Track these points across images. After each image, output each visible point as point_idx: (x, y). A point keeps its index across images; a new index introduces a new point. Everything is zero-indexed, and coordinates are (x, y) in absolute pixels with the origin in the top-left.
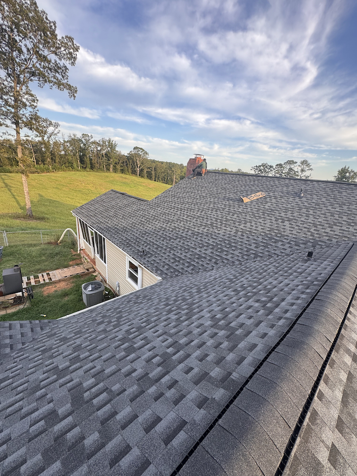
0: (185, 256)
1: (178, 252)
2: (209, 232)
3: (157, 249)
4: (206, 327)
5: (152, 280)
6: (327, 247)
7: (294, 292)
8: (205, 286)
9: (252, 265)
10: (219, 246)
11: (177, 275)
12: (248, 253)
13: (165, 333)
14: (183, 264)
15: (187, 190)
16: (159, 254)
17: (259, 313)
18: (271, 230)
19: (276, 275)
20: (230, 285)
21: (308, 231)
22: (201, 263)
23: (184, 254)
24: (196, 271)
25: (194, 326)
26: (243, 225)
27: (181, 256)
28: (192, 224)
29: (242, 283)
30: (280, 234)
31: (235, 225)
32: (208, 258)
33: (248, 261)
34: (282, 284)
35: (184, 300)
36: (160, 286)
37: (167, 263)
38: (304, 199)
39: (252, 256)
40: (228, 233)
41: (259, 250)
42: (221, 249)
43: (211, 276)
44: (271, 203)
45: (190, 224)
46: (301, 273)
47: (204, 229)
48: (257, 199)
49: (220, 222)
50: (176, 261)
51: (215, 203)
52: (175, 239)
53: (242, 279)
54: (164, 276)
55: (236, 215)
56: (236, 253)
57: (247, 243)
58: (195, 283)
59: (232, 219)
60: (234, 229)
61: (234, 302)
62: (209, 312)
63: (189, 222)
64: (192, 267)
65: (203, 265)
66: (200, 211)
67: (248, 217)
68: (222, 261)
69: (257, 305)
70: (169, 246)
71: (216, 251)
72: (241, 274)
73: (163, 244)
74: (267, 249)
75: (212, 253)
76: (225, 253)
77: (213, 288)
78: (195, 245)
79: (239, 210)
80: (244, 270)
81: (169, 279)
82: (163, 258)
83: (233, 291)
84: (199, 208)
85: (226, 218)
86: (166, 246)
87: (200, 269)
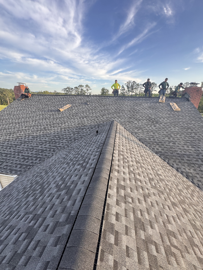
0: (32, 154)
1: (25, 153)
2: (44, 133)
3: (6, 156)
4: (54, 193)
5: (9, 179)
6: (103, 126)
7: (94, 153)
8: (50, 168)
9: (74, 145)
10: (53, 141)
11: (30, 168)
12: (71, 140)
13: (26, 213)
14: (32, 159)
15: (19, 109)
16: (9, 159)
17: (80, 171)
18: (79, 124)
19: (85, 147)
20: (64, 162)
21: (95, 121)
22: (44, 154)
23: (30, 153)
24: (42, 160)
25: (46, 197)
26: (64, 125)
27: (29, 155)
28: (30, 131)
29: (71, 157)
30: (83, 125)
31: (59, 126)
32: (48, 150)
33: (72, 144)
34: (88, 151)
35: (37, 183)
36: (17, 181)
37: (19, 163)
38: (89, 105)
39: (73, 140)
40: (57, 131)
41: (76, 136)
42: (54, 142)
43: (52, 160)
44: (75, 110)
45: (29, 131)
46: (95, 142)
47: (40, 132)
48: (68, 109)
49: (50, 126)
50: (25, 159)
51: (43, 115)
52: (20, 145)
53: (70, 155)
54: (19, 173)
55: (58, 120)
56: (64, 141)
57: (68, 134)
58: (43, 168)
59: (57, 122)
60: (59, 128)
61: (67, 171)
62: (54, 183)
63: (28, 131)
64: (39, 159)
65: (46, 155)
66: (34, 121)
67: (65, 120)
68: (58, 149)
69: (79, 167)
70: (17, 151)
71: (52, 143)
72: (69, 152)
73: (11, 151)
74: (79, 135)
75: (50, 146)
76: (58, 143)
77: (55, 167)
78: (37, 144)
79: (59, 117)
80: (70, 150)
81: (24, 174)
82: (14, 161)
83: (66, 164)
84: (32, 120)
85: (53, 123)
86: (14, 152)
87: (44, 158)
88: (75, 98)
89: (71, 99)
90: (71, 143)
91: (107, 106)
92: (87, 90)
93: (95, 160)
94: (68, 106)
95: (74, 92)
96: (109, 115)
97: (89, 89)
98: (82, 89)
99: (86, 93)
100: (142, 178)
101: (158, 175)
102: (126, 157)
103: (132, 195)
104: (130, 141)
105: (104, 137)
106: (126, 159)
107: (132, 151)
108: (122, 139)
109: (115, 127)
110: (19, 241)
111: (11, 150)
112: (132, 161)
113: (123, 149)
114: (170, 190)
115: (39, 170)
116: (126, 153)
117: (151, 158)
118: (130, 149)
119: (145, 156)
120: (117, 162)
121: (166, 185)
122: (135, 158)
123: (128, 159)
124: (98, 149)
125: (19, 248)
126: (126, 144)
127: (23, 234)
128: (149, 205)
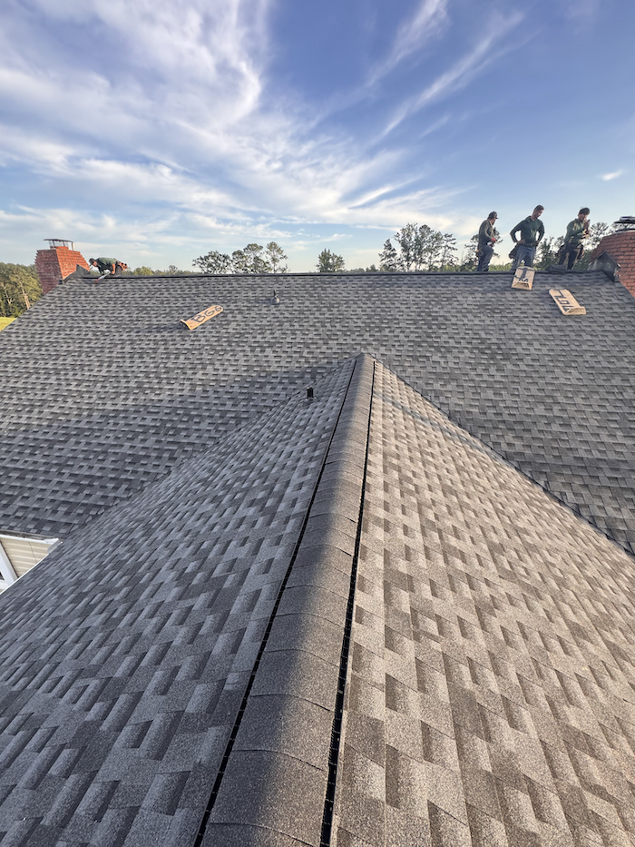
0: (101, 468)
1: (82, 467)
2: (138, 403)
3: (20, 478)
5: (37, 550)
6: (329, 373)
7: (301, 463)
8: (160, 515)
9: (236, 437)
10: (169, 425)
11: (96, 516)
12: (224, 420)
14: (103, 487)
15: (57, 324)
16: (31, 489)
17: (257, 527)
18: (249, 368)
19: (273, 444)
20: (205, 493)
21: (301, 357)
22: (141, 469)
23: (98, 466)
24: (134, 488)
26: (201, 372)
27: (93, 472)
28: (95, 396)
29: (225, 479)
30: (264, 371)
31: (187, 377)
33: (229, 433)
34: (283, 456)
36: (59, 557)
37: (63, 499)
38: (282, 307)
39: (232, 422)
40: (178, 394)
41: (240, 408)
42: (172, 428)
43: (168, 488)
44: (235, 323)
45: (90, 398)
46: (305, 427)
47: (126, 399)
48: (212, 320)
49: (157, 378)
50: (82, 487)
51: (132, 342)
52: (65, 442)
53: (224, 472)
54: (63, 531)
55: (182, 357)
56: (204, 426)
57: (217, 402)
58: (139, 516)
59: (177, 366)
60: (187, 383)
61: (215, 525)
63: (86, 395)
64: (124, 486)
65: (146, 473)
66: (106, 364)
67: (205, 356)
68: (184, 451)
69: (252, 510)
70: (55, 462)
71: (166, 434)
72: (220, 462)
73: (35, 463)
74: (251, 403)
75: (158, 442)
76: (184, 433)
77: (175, 511)
78: (117, 438)
79: (185, 347)
80: (224, 454)
81: (78, 533)
82: (48, 493)
83: (211, 502)
84: (100, 359)
85: (165, 367)
86: (45, 463)
87: (143, 482)
88: (235, 284)
89: (221, 287)
90: (226, 431)
91: (340, 308)
92: (274, 260)
93: (304, 489)
94: (214, 311)
95: (233, 269)
96: (348, 338)
97: (280, 256)
98: (257, 259)
99: (270, 269)
100: (465, 546)
101: (518, 531)
102: (410, 475)
103: (438, 606)
104: (420, 421)
105: (332, 408)
106: (409, 480)
107: (427, 454)
108: (394, 416)
109: (367, 375)
110: (51, 777)
111: (35, 459)
112: (430, 489)
113: (397, 447)
114: (562, 583)
115: (125, 520)
116: (408, 462)
117: (490, 473)
118: (419, 445)
119: (472, 468)
120: (381, 494)
121: (547, 564)
122: (439, 477)
123: (415, 481)
124: (314, 451)
125: (48, 806)
126: (406, 432)
127: (66, 752)
128: (496, 641)
